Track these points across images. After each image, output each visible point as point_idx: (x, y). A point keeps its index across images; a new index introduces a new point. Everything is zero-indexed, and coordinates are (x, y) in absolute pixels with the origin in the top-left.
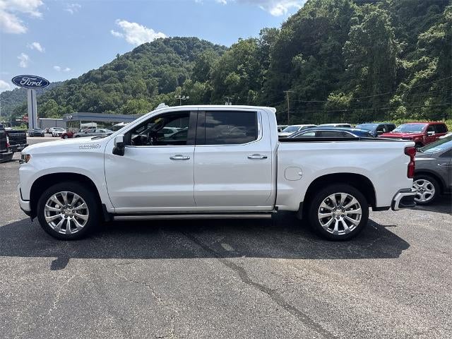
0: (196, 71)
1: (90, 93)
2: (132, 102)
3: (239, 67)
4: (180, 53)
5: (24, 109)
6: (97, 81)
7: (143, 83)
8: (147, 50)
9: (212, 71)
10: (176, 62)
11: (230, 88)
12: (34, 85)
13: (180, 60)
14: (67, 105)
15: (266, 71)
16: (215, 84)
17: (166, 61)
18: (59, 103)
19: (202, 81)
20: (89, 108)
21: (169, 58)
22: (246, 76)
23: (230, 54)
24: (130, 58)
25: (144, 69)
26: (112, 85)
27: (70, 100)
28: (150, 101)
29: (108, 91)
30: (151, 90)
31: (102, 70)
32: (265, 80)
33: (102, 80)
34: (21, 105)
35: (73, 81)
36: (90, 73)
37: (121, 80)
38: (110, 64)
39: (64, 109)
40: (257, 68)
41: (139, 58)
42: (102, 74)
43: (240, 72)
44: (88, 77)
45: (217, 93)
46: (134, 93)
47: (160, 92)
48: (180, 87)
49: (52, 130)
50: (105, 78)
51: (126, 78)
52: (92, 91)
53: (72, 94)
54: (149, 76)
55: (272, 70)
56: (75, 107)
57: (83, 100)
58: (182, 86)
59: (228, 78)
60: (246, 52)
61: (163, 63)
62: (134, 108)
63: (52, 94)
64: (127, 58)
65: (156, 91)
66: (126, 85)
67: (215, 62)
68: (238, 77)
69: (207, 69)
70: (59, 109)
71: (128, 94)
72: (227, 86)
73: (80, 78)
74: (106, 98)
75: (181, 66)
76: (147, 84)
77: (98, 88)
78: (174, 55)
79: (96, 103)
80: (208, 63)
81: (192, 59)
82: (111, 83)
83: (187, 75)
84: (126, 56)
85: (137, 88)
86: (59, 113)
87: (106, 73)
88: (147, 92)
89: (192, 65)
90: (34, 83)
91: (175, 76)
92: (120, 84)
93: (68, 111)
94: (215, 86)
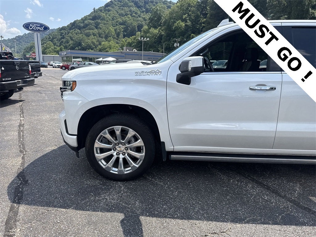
0: (151, 20)
1: (76, 37)
2: (105, 43)
3: (184, 17)
4: (139, 7)
5: (31, 48)
6: (80, 28)
7: (112, 29)
8: (115, 5)
9: (163, 20)
10: (136, 13)
11: (176, 32)
12: (39, 30)
13: (139, 13)
14: (60, 45)
15: (205, 20)
16: (166, 29)
17: (129, 13)
18: (55, 44)
19: (155, 27)
20: (75, 47)
21: (130, 11)
22: (189, 23)
23: (178, 7)
24: (103, 11)
25: (113, 19)
26: (91, 31)
27: (62, 42)
28: (117, 43)
29: (88, 35)
30: (118, 35)
31: (83, 20)
32: (204, 27)
33: (84, 27)
34: (29, 45)
35: (63, 28)
36: (75, 22)
37: (97, 28)
38: (89, 16)
39: (58, 48)
40: (197, 17)
41: (109, 11)
42: (83, 23)
43: (184, 20)
44: (74, 25)
45: (167, 36)
46: (106, 37)
47: (124, 36)
48: (139, 33)
49: (52, 63)
50: (86, 26)
51: (100, 26)
52: (77, 35)
53: (63, 38)
54: (117, 24)
55: (210, 18)
56: (66, 48)
57: (71, 42)
58: (141, 31)
59: (176, 24)
60: (189, 5)
61: (126, 15)
62: (106, 48)
63: (50, 38)
64: (101, 11)
65: (121, 35)
66: (100, 31)
67: (166, 13)
68: (183, 24)
69: (159, 18)
70: (55, 48)
71: (102, 37)
72: (175, 31)
73: (68, 26)
74: (87, 41)
75: (140, 16)
76: (115, 30)
77: (81, 33)
78: (134, 9)
79: (80, 44)
80: (160, 14)
81: (147, 11)
82: (90, 29)
83: (144, 23)
84: (100, 10)
85: (108, 33)
86: (55, 51)
87: (86, 22)
88: (115, 36)
89: (148, 16)
90: (38, 28)
91: (135, 24)
92: (96, 30)
93: (61, 50)
94: (166, 31)
